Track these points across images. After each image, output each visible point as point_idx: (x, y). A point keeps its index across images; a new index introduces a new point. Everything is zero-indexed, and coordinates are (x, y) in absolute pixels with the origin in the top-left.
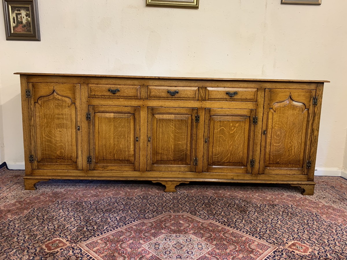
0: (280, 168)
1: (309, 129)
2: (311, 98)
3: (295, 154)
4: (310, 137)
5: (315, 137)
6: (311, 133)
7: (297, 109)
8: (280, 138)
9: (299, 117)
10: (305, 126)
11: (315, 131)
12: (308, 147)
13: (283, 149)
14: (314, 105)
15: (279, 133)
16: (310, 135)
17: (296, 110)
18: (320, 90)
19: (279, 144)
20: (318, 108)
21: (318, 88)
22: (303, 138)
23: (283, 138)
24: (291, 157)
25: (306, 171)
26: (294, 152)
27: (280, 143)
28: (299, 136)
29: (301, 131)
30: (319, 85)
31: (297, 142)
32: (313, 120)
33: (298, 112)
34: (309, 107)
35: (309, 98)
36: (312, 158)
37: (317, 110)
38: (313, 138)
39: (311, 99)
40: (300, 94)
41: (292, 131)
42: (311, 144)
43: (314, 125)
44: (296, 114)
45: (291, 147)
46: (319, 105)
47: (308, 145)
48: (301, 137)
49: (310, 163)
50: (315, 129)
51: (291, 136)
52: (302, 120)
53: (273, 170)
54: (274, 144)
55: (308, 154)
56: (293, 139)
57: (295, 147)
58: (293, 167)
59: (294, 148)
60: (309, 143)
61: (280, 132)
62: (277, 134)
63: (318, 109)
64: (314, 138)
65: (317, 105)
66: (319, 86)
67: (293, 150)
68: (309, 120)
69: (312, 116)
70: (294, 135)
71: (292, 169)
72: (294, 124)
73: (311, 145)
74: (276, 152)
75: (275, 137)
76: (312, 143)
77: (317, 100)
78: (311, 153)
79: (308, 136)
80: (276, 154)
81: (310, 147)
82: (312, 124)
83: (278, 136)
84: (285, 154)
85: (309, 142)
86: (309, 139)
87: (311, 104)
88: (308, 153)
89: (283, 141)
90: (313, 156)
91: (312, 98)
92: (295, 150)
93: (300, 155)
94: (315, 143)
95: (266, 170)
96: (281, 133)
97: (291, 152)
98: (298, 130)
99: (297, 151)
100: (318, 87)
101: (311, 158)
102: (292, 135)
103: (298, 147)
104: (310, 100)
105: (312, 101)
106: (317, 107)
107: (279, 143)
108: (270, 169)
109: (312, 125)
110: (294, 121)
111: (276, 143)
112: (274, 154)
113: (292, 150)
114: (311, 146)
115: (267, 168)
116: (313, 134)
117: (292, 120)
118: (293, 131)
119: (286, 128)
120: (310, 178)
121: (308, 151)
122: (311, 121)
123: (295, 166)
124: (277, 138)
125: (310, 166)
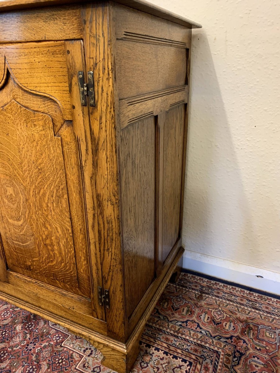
0: (39, 282)
1: (87, 195)
2: (71, 77)
3: (62, 259)
4: (94, 219)
5: (108, 223)
6: (94, 206)
7: (38, 120)
8: (17, 206)
9: (49, 148)
10: (76, 182)
11: (105, 203)
12: (92, 247)
13: (32, 238)
14: (86, 109)
15: (10, 191)
16: (94, 215)
17: (35, 125)
18: (98, 40)
19: (20, 223)
20: (101, 118)
21: (88, 30)
22: (75, 219)
23: (24, 208)
24: (55, 262)
25: (99, 311)
26: (60, 253)
27: (22, 221)
28: (61, 211)
29: (66, 196)
30: (88, 18)
31: (62, 226)
32: (95, 165)
33: (43, 132)
34: (72, 114)
35: (66, 78)
36: (109, 282)
37: (101, 128)
38: (102, 226)
39: (73, 83)
40: (32, 60)
41: (41, 193)
42: (100, 240)
43: (98, 182)
44: (37, 136)
45: (48, 236)
46: (104, 109)
47: (92, 241)
48: (67, 215)
49: (108, 296)
50: (106, 197)
51: (41, 206)
52: (61, 159)
53: (25, 282)
54: (9, 220)
55: (98, 269)
56: (50, 217)
57: (57, 238)
58: (67, 290)
59: (58, 243)
60: (95, 238)
61: (14, 190)
62: (8, 193)
63: (103, 125)
64: (106, 225)
65: (94, 106)
66: (91, 22)
67: (56, 247)
68: (81, 164)
69: (87, 150)
70: (48, 206)
71: (65, 295)
72: (40, 171)
73: (99, 244)
74: (18, 241)
75: (6, 200)
76: (103, 241)
77: (93, 86)
78: (106, 270)
79: (86, 215)
80: (19, 245)
81: (100, 251)
82: (91, 178)
83: (10, 198)
84: (39, 252)
85: (94, 234)
86: (93, 227)
87: (77, 101)
88: (96, 264)
89: (27, 215)
90: (112, 279)
91: (75, 80)
92: (60, 249)
93: (79, 265)
94: (112, 242)
95: (11, 276)
96: (17, 194)
97: (53, 250)
98: (55, 191)
99: (65, 251)
100: (88, 23)
101: (106, 282)
102: (44, 205)
103: (67, 242)
104: (70, 86)
105: (76, 89)
106: (97, 114)
107: (19, 220)
108: (18, 277)
109: (93, 182)
110: (40, 161)
111: (12, 218)
112: (16, 244)
113: (52, 245)
114: (102, 249)
115: (11, 274)
116: (102, 213)
117: (33, 158)
118: (42, 191)
119: (23, 180)
120: (115, 333)
121: (97, 261)
122: (87, 168)
123: (71, 289)
124: (12, 205)
125: (109, 304)
